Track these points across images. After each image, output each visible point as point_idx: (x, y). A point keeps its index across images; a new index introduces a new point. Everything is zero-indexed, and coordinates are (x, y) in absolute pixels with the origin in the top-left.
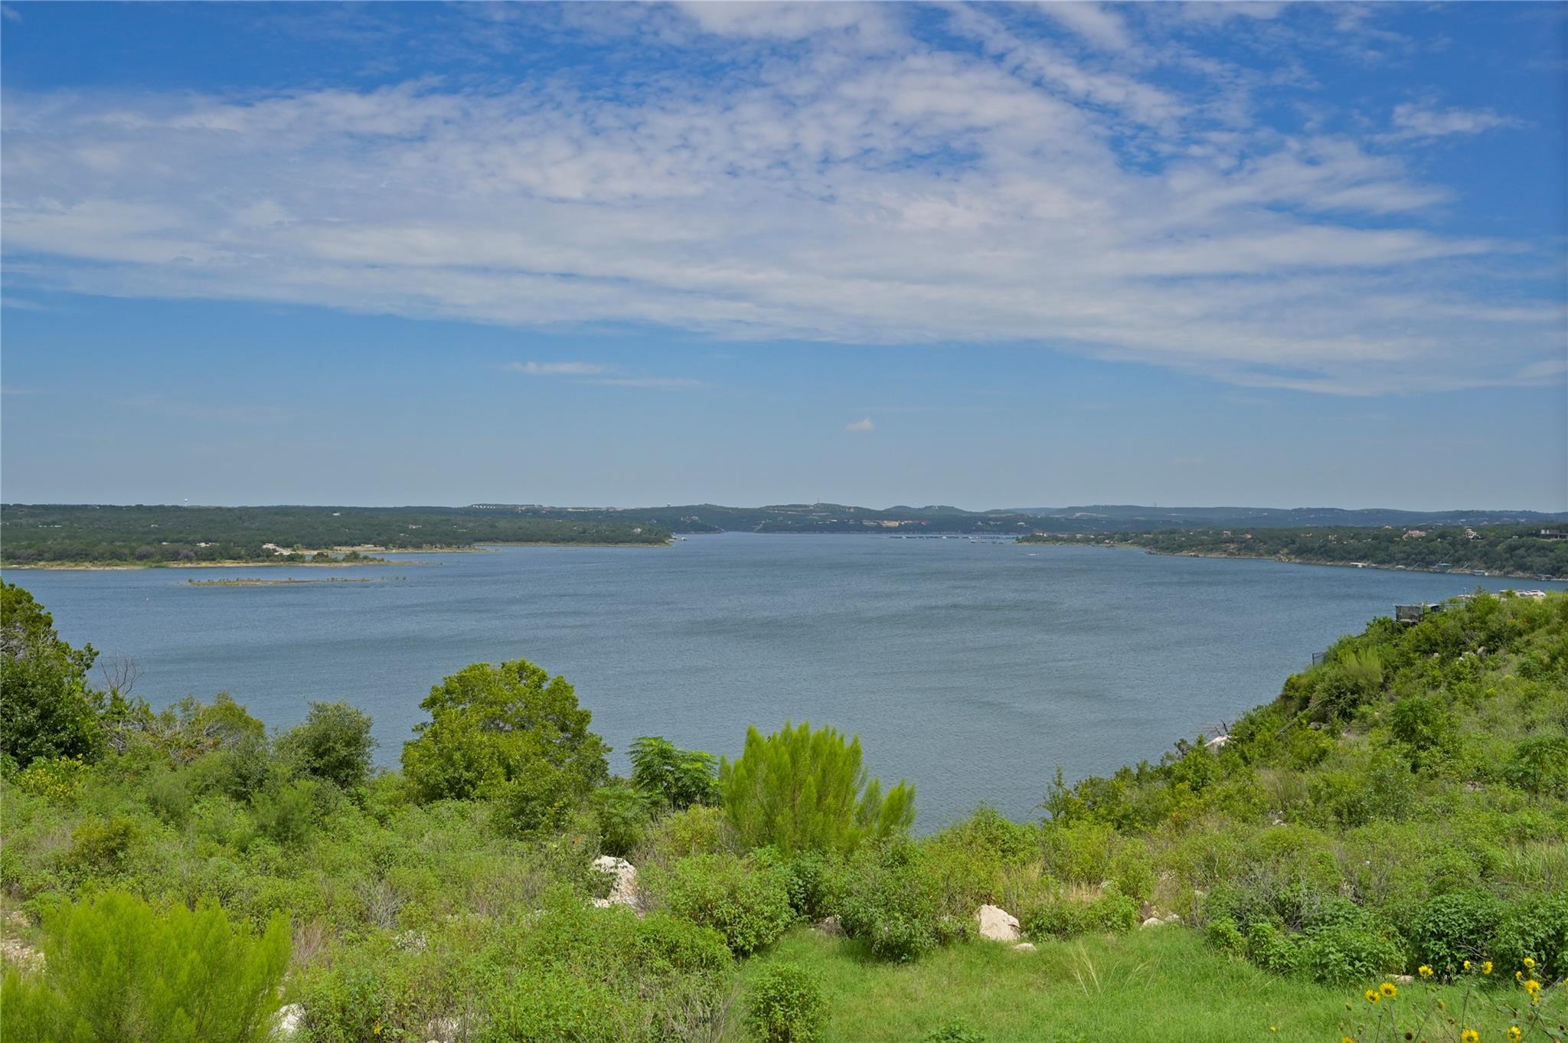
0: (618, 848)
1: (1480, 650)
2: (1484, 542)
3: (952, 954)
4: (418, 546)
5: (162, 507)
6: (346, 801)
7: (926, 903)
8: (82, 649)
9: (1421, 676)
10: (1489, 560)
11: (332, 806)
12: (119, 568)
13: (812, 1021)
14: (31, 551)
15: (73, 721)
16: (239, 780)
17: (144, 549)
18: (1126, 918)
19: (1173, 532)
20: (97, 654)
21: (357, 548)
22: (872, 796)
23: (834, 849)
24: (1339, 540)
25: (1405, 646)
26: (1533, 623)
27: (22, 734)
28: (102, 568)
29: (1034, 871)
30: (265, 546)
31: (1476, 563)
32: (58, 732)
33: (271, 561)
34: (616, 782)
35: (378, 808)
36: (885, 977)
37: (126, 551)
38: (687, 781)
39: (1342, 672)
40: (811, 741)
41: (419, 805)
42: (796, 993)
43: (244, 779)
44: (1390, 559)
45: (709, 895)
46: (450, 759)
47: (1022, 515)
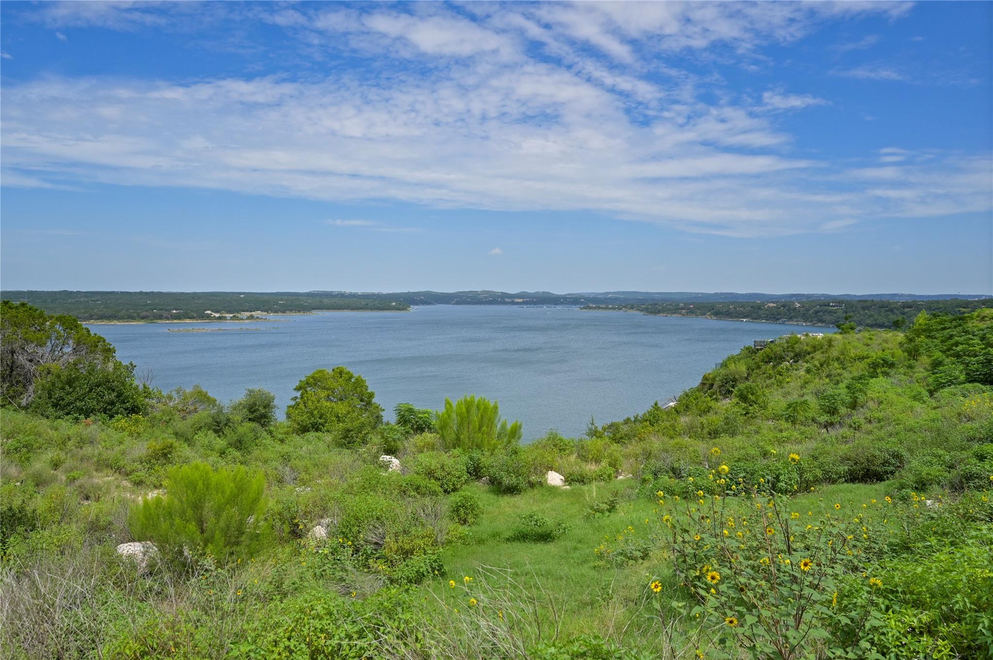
0: (390, 451)
1: (791, 361)
2: (803, 309)
3: (536, 491)
4: (284, 312)
5: (153, 292)
6: (265, 433)
7: (524, 470)
8: (128, 364)
9: (764, 373)
10: (805, 317)
11: (259, 435)
12: (132, 323)
13: (476, 515)
14: (86, 315)
15: (132, 398)
16: (215, 424)
17: (144, 313)
18: (609, 476)
19: (656, 304)
20: (135, 366)
21: (253, 313)
22: (503, 427)
23: (486, 449)
24: (735, 308)
25: (757, 360)
26: (815, 349)
27: (109, 404)
28: (123, 323)
29: (573, 458)
30: (206, 312)
31: (800, 319)
32: (126, 403)
33: (210, 319)
34: (387, 424)
35: (280, 436)
36: (506, 501)
37: (136, 315)
38: (421, 423)
39: (728, 372)
40: (476, 403)
41: (298, 435)
42: (469, 504)
43: (218, 423)
44: (759, 317)
45: (433, 467)
46: (312, 414)
47: (583, 297)
